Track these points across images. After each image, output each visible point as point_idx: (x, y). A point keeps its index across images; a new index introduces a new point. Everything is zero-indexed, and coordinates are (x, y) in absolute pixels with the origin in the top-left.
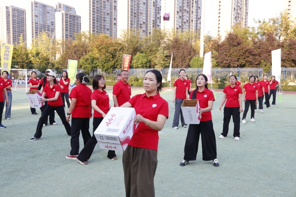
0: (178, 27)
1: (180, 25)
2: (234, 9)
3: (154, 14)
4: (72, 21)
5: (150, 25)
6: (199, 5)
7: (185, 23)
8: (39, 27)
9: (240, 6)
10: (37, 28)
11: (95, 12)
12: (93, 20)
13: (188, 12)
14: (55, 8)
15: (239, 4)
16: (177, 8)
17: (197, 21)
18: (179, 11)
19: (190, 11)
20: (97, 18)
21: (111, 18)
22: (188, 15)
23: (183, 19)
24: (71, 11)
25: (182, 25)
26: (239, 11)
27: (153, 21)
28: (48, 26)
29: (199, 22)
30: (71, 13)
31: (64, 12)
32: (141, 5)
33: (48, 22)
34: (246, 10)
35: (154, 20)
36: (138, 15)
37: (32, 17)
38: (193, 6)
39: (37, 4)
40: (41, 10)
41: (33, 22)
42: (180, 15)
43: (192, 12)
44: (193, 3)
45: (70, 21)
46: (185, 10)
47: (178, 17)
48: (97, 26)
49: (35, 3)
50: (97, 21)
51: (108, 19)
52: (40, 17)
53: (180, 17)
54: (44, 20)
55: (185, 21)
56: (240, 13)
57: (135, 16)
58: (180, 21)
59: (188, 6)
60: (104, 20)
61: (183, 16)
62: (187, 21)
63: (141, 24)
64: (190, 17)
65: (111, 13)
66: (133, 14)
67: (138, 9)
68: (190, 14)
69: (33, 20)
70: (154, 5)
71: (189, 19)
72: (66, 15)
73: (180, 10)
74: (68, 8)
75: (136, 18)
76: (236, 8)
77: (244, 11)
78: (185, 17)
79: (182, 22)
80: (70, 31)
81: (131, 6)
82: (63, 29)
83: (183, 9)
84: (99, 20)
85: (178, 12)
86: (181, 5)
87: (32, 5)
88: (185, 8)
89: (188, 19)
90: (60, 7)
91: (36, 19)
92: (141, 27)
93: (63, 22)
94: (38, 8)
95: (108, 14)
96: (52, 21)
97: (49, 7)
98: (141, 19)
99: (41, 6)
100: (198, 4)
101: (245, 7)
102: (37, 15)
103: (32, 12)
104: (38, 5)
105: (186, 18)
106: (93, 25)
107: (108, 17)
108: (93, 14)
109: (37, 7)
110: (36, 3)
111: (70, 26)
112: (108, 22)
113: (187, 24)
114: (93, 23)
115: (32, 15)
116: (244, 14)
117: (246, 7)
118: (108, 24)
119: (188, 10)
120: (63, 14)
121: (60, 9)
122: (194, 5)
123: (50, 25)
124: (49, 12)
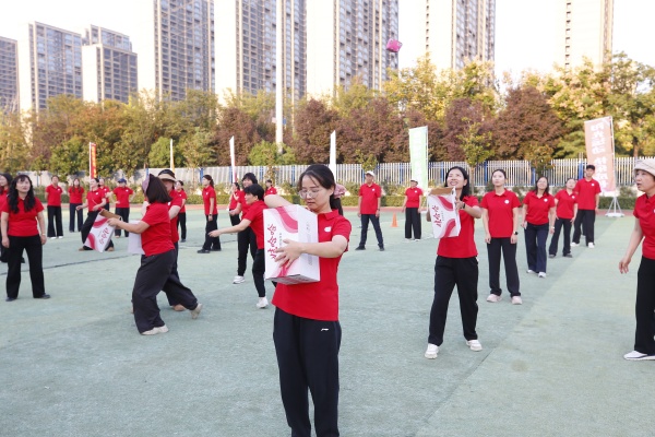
0: (344, 76)
1: (349, 71)
2: (458, 36)
3: (298, 48)
4: (119, 65)
5: (289, 73)
6: (392, 29)
7: (360, 66)
8: (47, 79)
9: (474, 31)
10: (44, 81)
11: (167, 45)
12: (164, 62)
13: (366, 43)
14: (84, 36)
15: (470, 27)
16: (341, 35)
17: (388, 62)
18: (344, 41)
19: (371, 41)
20: (173, 59)
21: (205, 57)
22: (366, 51)
23: (354, 59)
24: (120, 42)
25: (354, 71)
26: (470, 41)
27: (296, 63)
28: (70, 76)
29: (392, 64)
30: (119, 47)
31: (100, 46)
32: (267, 29)
33: (68, 67)
34: (489, 38)
35: (298, 60)
36: (260, 51)
37: (32, 58)
38: (377, 31)
39: (42, 28)
40: (52, 41)
41: (33, 69)
42: (349, 49)
43: (377, 43)
44: (377, 25)
45: (115, 65)
46: (360, 40)
47: (345, 55)
48: (174, 76)
49: (38, 27)
50: (174, 65)
51: (197, 61)
52: (51, 58)
53: (348, 54)
54: (60, 65)
55: (360, 62)
56: (473, 44)
57: (253, 54)
58: (349, 62)
59: (366, 30)
60: (189, 63)
61: (354, 52)
62: (365, 62)
63: (267, 71)
64: (371, 53)
65: (205, 47)
66: (250, 49)
67: (261, 39)
68: (371, 47)
69: (33, 64)
70: (296, 29)
71: (371, 59)
72: (107, 52)
73: (348, 41)
74: (113, 37)
75: (256, 57)
76: (462, 35)
77: (485, 40)
78: (360, 55)
79: (353, 65)
80: (116, 86)
81: (244, 32)
82: (99, 83)
83: (354, 38)
84: (177, 63)
85: (342, 44)
86: (349, 29)
87: (31, 31)
88: (360, 35)
89: (367, 59)
90: (95, 35)
91: (42, 61)
92: (267, 77)
93: (99, 67)
94: (45, 38)
95: (198, 49)
96: (78, 64)
97: (69, 34)
98: (268, 60)
99: (52, 33)
100: (389, 27)
101: (485, 33)
102: (42, 52)
103: (32, 48)
104: (45, 32)
105: (361, 57)
106: (164, 74)
107: (198, 55)
108: (164, 51)
109: (42, 35)
110: (40, 27)
111: (115, 76)
112: (198, 66)
113: (366, 70)
114: (165, 68)
115: (32, 53)
116: (485, 47)
117: (489, 32)
118: (198, 72)
119: (366, 39)
120: (98, 50)
121: (95, 40)
122: (381, 28)
123: (74, 75)
124: (69, 47)
